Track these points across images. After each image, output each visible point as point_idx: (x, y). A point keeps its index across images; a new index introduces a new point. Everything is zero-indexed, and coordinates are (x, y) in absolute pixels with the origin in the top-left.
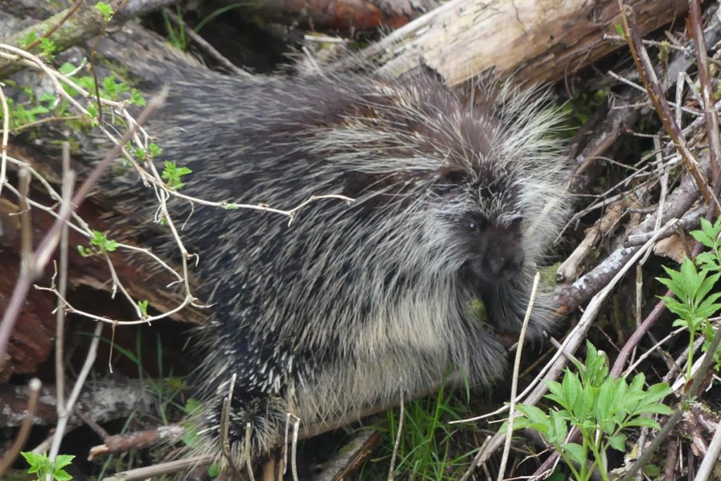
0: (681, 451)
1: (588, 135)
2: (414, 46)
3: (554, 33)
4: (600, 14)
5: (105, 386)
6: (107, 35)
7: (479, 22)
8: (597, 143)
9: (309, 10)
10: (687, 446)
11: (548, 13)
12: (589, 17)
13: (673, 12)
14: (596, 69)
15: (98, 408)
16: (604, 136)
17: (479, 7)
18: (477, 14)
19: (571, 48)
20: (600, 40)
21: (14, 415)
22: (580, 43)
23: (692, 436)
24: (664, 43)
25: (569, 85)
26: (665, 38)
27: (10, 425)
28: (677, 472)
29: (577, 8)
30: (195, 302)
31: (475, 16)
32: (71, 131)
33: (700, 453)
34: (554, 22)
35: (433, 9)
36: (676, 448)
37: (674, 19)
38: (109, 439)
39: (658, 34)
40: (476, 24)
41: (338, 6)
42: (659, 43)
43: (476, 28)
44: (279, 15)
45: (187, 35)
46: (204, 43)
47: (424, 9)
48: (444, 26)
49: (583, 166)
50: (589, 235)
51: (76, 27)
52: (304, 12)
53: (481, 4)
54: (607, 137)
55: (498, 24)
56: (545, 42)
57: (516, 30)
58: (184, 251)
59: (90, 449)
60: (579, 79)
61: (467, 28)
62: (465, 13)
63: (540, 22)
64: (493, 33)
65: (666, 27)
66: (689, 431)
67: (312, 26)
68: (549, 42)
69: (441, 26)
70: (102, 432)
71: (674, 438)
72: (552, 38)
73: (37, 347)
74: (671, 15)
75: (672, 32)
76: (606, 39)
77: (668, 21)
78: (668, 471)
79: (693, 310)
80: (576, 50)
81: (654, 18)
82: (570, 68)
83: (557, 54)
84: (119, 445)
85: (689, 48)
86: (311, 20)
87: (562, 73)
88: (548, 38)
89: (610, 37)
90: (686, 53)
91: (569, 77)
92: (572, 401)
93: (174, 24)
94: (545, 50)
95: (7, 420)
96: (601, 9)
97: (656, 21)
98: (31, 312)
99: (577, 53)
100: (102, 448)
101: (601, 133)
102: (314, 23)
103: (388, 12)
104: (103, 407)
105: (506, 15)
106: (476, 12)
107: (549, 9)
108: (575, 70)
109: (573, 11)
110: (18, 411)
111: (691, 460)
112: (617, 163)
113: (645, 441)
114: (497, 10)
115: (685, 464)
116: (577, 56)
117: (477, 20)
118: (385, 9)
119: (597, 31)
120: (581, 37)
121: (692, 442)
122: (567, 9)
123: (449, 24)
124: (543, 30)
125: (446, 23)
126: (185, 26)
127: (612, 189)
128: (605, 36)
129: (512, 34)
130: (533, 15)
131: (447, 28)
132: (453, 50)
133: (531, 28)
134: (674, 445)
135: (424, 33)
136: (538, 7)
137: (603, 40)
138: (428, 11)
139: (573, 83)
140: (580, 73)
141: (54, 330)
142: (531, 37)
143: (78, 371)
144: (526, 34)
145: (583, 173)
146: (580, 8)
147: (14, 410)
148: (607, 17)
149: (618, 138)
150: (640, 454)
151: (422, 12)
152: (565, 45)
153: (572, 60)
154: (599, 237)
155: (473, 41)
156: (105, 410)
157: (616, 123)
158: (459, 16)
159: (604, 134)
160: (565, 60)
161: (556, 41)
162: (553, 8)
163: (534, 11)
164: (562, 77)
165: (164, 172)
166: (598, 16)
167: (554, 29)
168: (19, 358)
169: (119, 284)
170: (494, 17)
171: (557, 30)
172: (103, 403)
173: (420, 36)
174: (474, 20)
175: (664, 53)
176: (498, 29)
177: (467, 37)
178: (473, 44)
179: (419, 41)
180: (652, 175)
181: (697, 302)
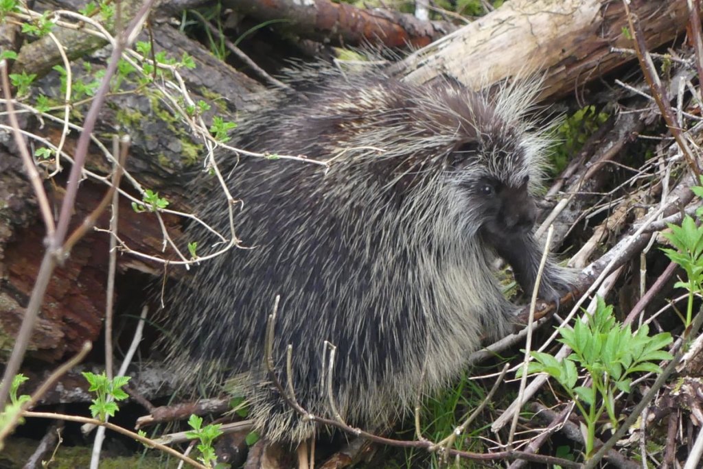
0: (681, 422)
1: (597, 144)
2: (437, 58)
3: (565, 47)
4: (608, 30)
5: (150, 367)
6: (157, 25)
7: (497, 36)
8: (605, 151)
9: (339, 28)
10: (686, 416)
11: (560, 28)
12: (598, 33)
13: (674, 30)
14: (604, 82)
15: (143, 387)
16: (611, 145)
17: (497, 23)
18: (495, 29)
19: (581, 61)
20: (607, 53)
21: (66, 392)
22: (589, 57)
23: (692, 407)
24: (666, 56)
25: (580, 97)
26: (667, 52)
27: (63, 401)
28: (677, 441)
29: (586, 23)
30: (240, 244)
31: (492, 31)
32: (122, 125)
33: (699, 422)
34: (565, 37)
35: (453, 31)
36: (676, 419)
37: (676, 37)
38: (154, 410)
39: (662, 50)
40: (494, 38)
41: (366, 26)
42: (662, 56)
43: (494, 41)
44: (312, 31)
45: (227, 48)
46: (242, 55)
47: (445, 32)
48: (464, 40)
49: (592, 170)
50: (597, 232)
51: (128, 18)
52: (335, 29)
53: (498, 19)
54: (614, 145)
55: (513, 38)
56: (557, 55)
57: (530, 43)
58: (230, 198)
59: (137, 418)
60: (588, 91)
61: (485, 41)
62: (483, 28)
63: (552, 37)
64: (509, 46)
65: (669, 44)
66: (689, 404)
67: (342, 42)
68: (560, 55)
69: (461, 39)
70: (149, 405)
71: (674, 410)
72: (563, 51)
73: (89, 327)
74: (673, 33)
75: (674, 49)
76: (613, 52)
77: (671, 38)
78: (669, 440)
79: (693, 261)
80: (586, 63)
81: (658, 35)
82: (581, 80)
83: (568, 67)
84: (164, 416)
85: (689, 60)
86: (341, 37)
87: (572, 85)
88: (560, 51)
89: (617, 50)
90: (686, 65)
91: (579, 89)
92: (583, 346)
93: (216, 38)
94: (557, 62)
95: (60, 397)
96: (609, 26)
97: (659, 38)
98: (83, 294)
99: (586, 66)
100: (148, 418)
101: (608, 142)
102: (343, 39)
103: (412, 33)
104: (148, 386)
105: (521, 31)
106: (494, 27)
107: (561, 25)
108: (584, 82)
109: (582, 27)
110: (71, 389)
111: (690, 430)
112: (623, 166)
113: (648, 414)
114: (513, 25)
115: (685, 434)
116: (586, 69)
117: (495, 34)
118: (409, 29)
119: (605, 46)
120: (590, 51)
121: (691, 413)
122: (578, 25)
123: (469, 37)
124: (556, 43)
125: (466, 37)
126: (225, 39)
127: (618, 188)
128: (613, 49)
129: (526, 47)
130: (546, 30)
131: (467, 41)
132: (473, 61)
133: (544, 42)
134: (674, 416)
135: (446, 47)
136: (551, 23)
137: (611, 53)
138: (448, 33)
139: (582, 96)
140: (589, 85)
141: (103, 311)
142: (544, 50)
143: (126, 351)
144: (539, 48)
145: (591, 177)
146: (589, 24)
147: (66, 388)
148: (614, 33)
149: (624, 146)
150: (643, 425)
151: (443, 34)
152: (575, 58)
153: (581, 73)
154: (606, 234)
155: (491, 52)
156: (151, 389)
157: (622, 133)
158: (478, 30)
159: (611, 143)
160: (575, 72)
161: (567, 54)
162: (565, 23)
163: (546, 26)
164: (572, 89)
165: (212, 127)
166: (606, 32)
167: (565, 43)
168: (72, 337)
169: (169, 239)
170: (510, 31)
171: (568, 43)
172: (148, 382)
173: (441, 49)
174: (492, 34)
175: (667, 65)
176: (514, 42)
177: (485, 49)
178: (491, 56)
179: (440, 53)
180: (655, 177)
181: (697, 254)
